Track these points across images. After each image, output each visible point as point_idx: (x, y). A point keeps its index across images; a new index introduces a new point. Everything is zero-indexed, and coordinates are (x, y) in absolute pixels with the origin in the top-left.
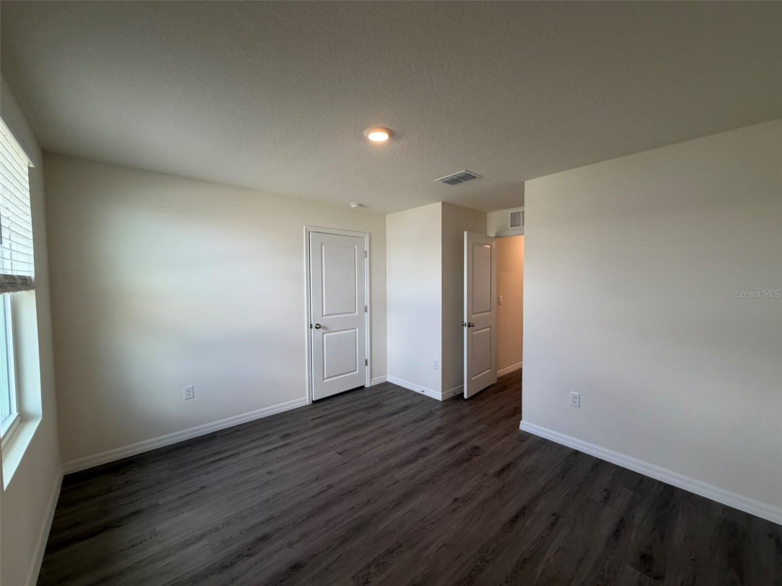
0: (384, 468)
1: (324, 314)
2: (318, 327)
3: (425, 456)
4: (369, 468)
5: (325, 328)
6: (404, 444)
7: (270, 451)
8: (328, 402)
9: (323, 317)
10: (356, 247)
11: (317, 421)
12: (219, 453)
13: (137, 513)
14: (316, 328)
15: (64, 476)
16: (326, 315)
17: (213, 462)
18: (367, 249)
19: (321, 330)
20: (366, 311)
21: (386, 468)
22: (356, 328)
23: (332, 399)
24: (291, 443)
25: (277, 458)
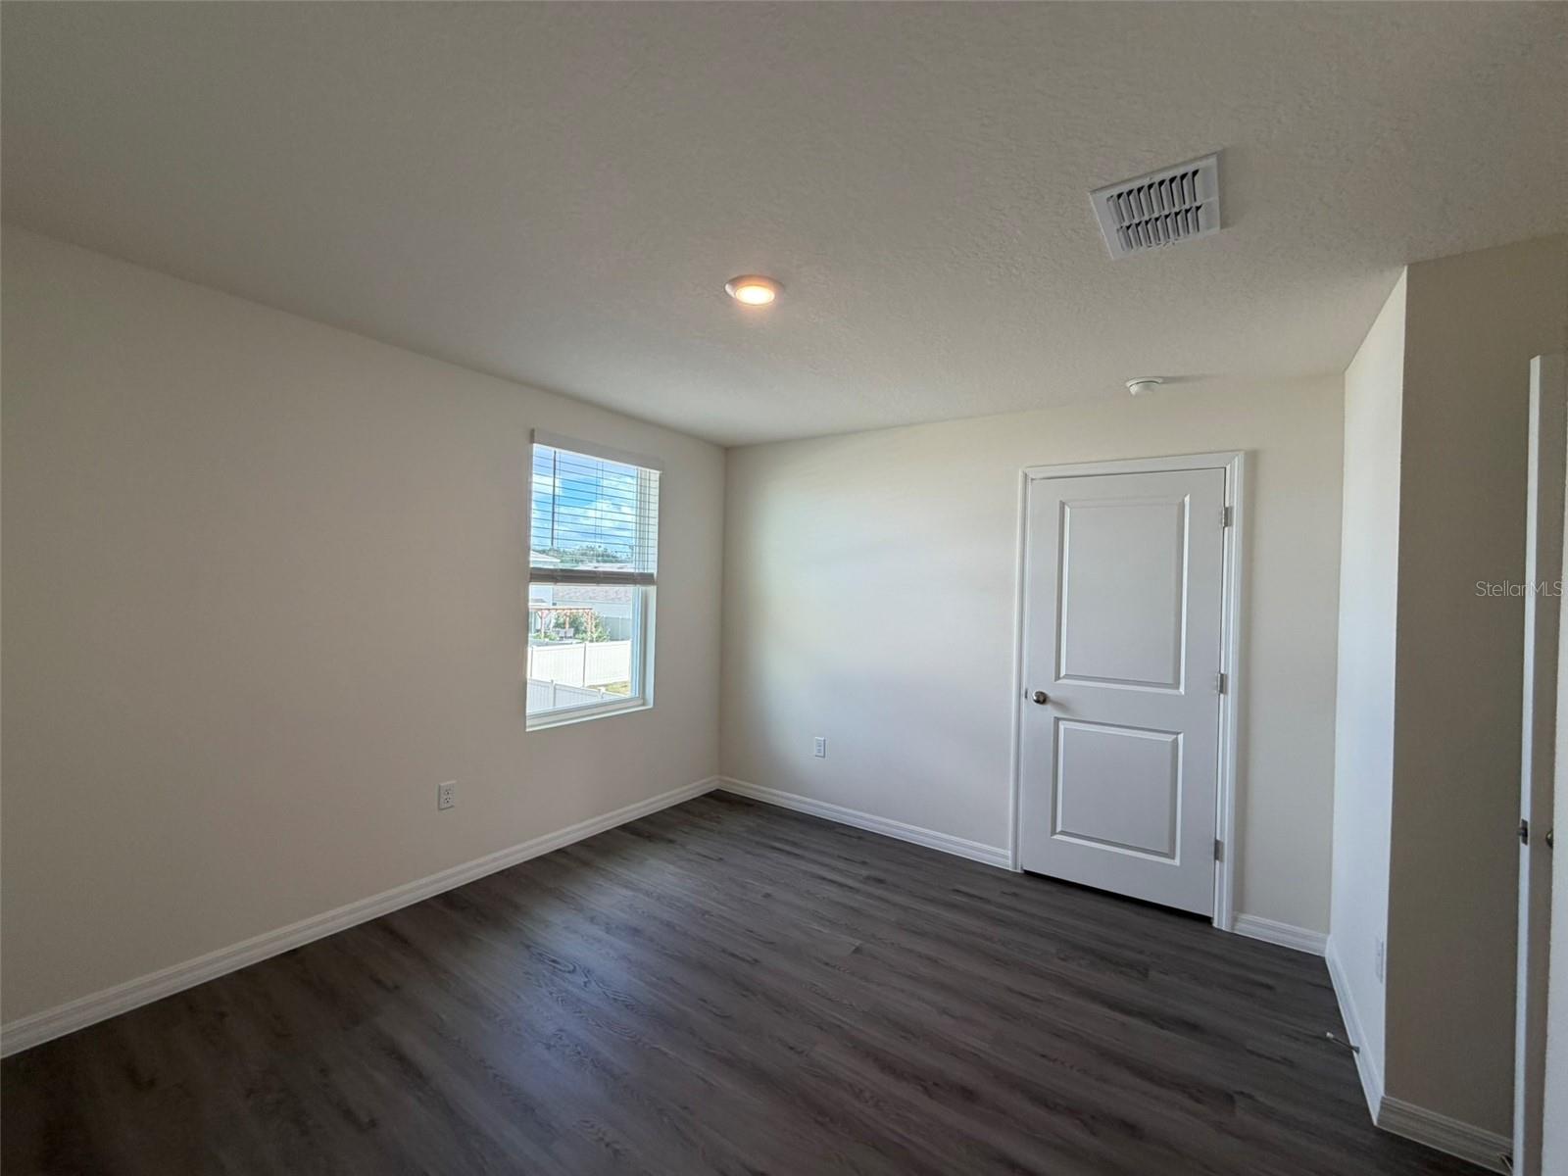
0: (838, 1023)
1: (1063, 673)
2: (1042, 699)
3: (930, 1096)
4: (829, 999)
5: (1059, 705)
6: (968, 1048)
7: (824, 879)
8: (1047, 887)
9: (1058, 677)
10: (1187, 499)
11: (959, 898)
12: (794, 844)
13: (671, 841)
14: (1037, 701)
15: (718, 790)
16: (1067, 676)
17: (789, 853)
18: (1235, 500)
19: (1049, 712)
20: (1222, 689)
21: (839, 1026)
22: (1178, 733)
23: (1070, 891)
24: (858, 891)
25: (808, 892)
